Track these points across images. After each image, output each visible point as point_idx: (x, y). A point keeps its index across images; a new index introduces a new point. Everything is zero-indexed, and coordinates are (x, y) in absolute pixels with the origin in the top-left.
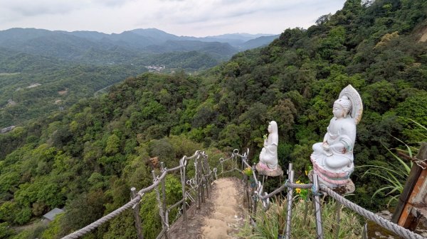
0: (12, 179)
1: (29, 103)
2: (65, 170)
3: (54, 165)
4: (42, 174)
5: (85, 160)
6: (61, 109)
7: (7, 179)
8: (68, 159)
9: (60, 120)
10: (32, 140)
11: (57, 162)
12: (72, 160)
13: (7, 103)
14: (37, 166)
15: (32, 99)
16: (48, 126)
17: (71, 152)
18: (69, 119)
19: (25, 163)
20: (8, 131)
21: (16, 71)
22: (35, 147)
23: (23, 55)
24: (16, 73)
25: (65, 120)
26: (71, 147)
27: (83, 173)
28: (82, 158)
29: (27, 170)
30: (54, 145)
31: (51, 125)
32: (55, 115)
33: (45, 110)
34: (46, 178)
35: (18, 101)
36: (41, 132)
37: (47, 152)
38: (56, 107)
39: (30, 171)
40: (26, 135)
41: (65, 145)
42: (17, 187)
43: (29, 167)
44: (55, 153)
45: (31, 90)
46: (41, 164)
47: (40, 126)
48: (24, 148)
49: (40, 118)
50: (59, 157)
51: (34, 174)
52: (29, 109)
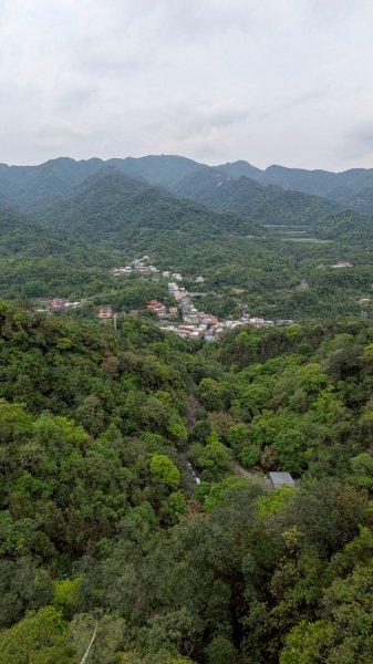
0: (260, 395)
1: (324, 292)
2: (325, 421)
3: (315, 404)
4: (294, 410)
5: (360, 422)
6: (364, 314)
7: (255, 392)
8: (337, 405)
9: (354, 334)
10: (305, 351)
11: (320, 403)
12: (342, 410)
13: (299, 283)
14: (293, 393)
15: (329, 287)
16: (332, 338)
17: (347, 396)
18: (368, 337)
19: (282, 382)
20: (283, 325)
21: (329, 238)
22: (303, 362)
23: (348, 213)
24: (327, 241)
25: (360, 337)
26: (350, 387)
27: (349, 442)
28: (358, 415)
29: (280, 393)
30: (328, 373)
31: (339, 337)
32: (350, 323)
33: (340, 311)
34: (295, 418)
35: (312, 284)
36: (319, 342)
37: (314, 379)
38: (356, 310)
39: (282, 396)
40: (299, 339)
41: (343, 379)
42: (260, 410)
43: (284, 389)
44: (323, 385)
45: (335, 272)
46: (300, 393)
47: (322, 333)
48: (290, 359)
49: (327, 321)
50: (325, 395)
51: (284, 403)
52: (321, 302)
